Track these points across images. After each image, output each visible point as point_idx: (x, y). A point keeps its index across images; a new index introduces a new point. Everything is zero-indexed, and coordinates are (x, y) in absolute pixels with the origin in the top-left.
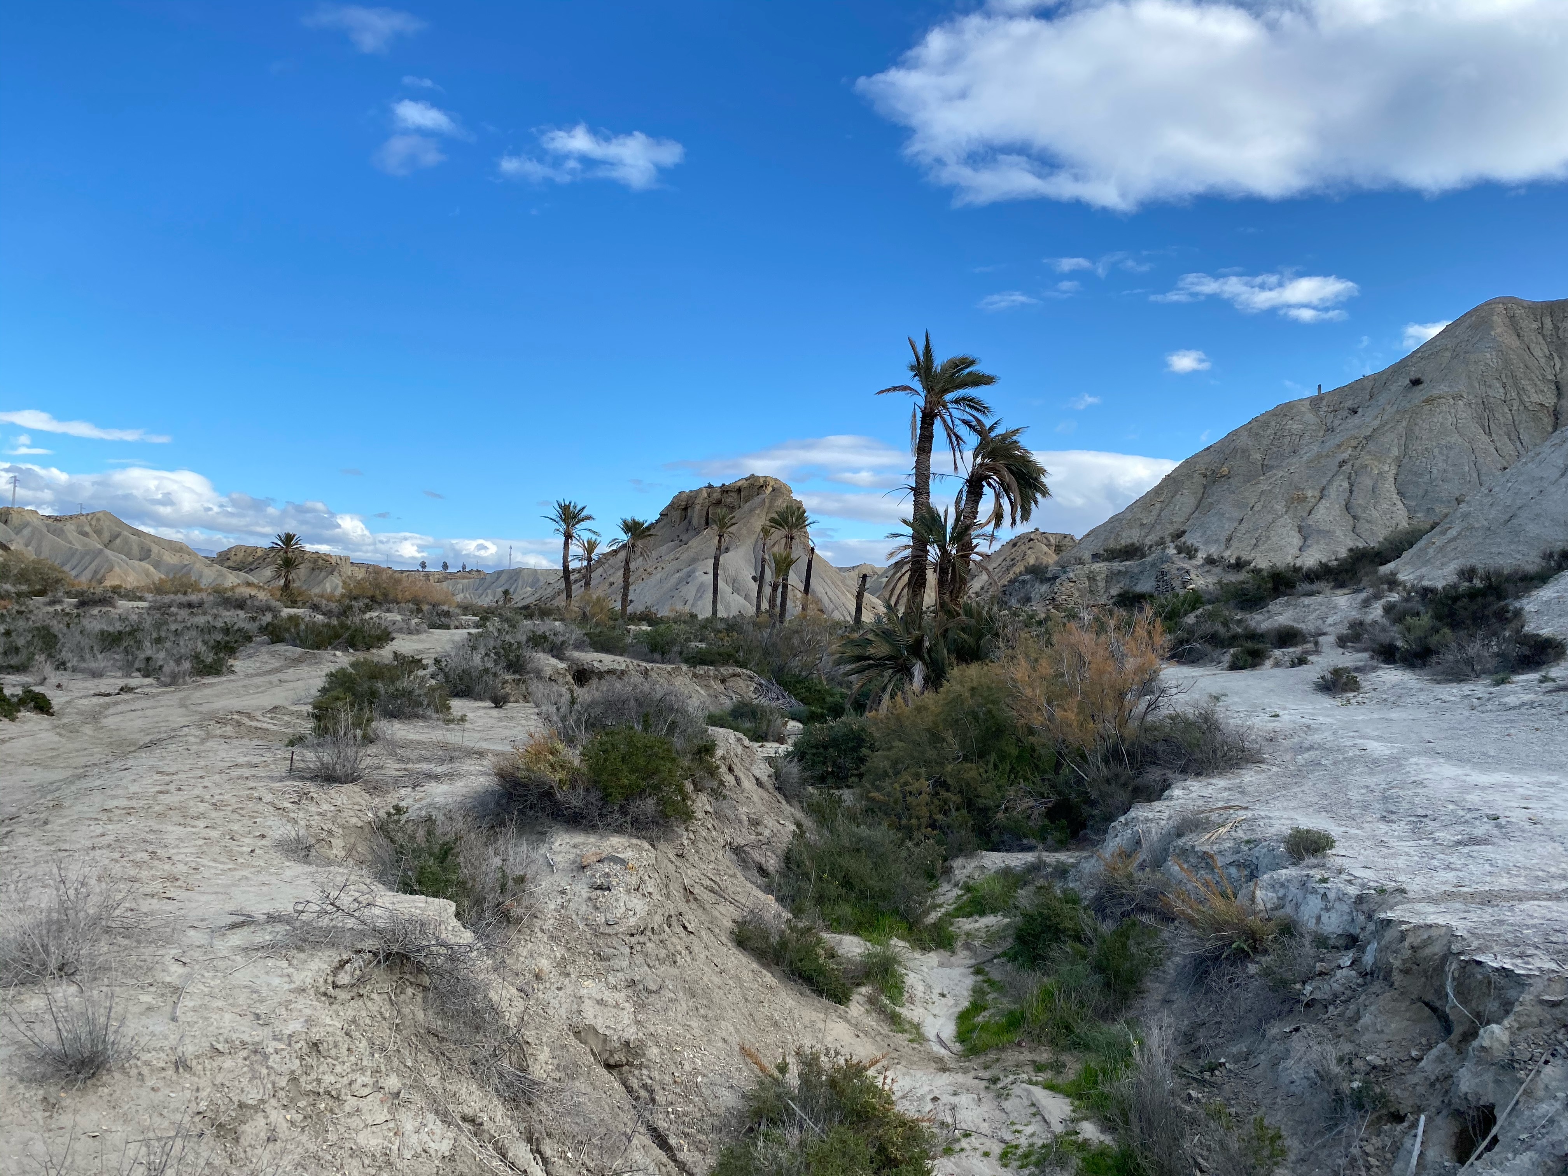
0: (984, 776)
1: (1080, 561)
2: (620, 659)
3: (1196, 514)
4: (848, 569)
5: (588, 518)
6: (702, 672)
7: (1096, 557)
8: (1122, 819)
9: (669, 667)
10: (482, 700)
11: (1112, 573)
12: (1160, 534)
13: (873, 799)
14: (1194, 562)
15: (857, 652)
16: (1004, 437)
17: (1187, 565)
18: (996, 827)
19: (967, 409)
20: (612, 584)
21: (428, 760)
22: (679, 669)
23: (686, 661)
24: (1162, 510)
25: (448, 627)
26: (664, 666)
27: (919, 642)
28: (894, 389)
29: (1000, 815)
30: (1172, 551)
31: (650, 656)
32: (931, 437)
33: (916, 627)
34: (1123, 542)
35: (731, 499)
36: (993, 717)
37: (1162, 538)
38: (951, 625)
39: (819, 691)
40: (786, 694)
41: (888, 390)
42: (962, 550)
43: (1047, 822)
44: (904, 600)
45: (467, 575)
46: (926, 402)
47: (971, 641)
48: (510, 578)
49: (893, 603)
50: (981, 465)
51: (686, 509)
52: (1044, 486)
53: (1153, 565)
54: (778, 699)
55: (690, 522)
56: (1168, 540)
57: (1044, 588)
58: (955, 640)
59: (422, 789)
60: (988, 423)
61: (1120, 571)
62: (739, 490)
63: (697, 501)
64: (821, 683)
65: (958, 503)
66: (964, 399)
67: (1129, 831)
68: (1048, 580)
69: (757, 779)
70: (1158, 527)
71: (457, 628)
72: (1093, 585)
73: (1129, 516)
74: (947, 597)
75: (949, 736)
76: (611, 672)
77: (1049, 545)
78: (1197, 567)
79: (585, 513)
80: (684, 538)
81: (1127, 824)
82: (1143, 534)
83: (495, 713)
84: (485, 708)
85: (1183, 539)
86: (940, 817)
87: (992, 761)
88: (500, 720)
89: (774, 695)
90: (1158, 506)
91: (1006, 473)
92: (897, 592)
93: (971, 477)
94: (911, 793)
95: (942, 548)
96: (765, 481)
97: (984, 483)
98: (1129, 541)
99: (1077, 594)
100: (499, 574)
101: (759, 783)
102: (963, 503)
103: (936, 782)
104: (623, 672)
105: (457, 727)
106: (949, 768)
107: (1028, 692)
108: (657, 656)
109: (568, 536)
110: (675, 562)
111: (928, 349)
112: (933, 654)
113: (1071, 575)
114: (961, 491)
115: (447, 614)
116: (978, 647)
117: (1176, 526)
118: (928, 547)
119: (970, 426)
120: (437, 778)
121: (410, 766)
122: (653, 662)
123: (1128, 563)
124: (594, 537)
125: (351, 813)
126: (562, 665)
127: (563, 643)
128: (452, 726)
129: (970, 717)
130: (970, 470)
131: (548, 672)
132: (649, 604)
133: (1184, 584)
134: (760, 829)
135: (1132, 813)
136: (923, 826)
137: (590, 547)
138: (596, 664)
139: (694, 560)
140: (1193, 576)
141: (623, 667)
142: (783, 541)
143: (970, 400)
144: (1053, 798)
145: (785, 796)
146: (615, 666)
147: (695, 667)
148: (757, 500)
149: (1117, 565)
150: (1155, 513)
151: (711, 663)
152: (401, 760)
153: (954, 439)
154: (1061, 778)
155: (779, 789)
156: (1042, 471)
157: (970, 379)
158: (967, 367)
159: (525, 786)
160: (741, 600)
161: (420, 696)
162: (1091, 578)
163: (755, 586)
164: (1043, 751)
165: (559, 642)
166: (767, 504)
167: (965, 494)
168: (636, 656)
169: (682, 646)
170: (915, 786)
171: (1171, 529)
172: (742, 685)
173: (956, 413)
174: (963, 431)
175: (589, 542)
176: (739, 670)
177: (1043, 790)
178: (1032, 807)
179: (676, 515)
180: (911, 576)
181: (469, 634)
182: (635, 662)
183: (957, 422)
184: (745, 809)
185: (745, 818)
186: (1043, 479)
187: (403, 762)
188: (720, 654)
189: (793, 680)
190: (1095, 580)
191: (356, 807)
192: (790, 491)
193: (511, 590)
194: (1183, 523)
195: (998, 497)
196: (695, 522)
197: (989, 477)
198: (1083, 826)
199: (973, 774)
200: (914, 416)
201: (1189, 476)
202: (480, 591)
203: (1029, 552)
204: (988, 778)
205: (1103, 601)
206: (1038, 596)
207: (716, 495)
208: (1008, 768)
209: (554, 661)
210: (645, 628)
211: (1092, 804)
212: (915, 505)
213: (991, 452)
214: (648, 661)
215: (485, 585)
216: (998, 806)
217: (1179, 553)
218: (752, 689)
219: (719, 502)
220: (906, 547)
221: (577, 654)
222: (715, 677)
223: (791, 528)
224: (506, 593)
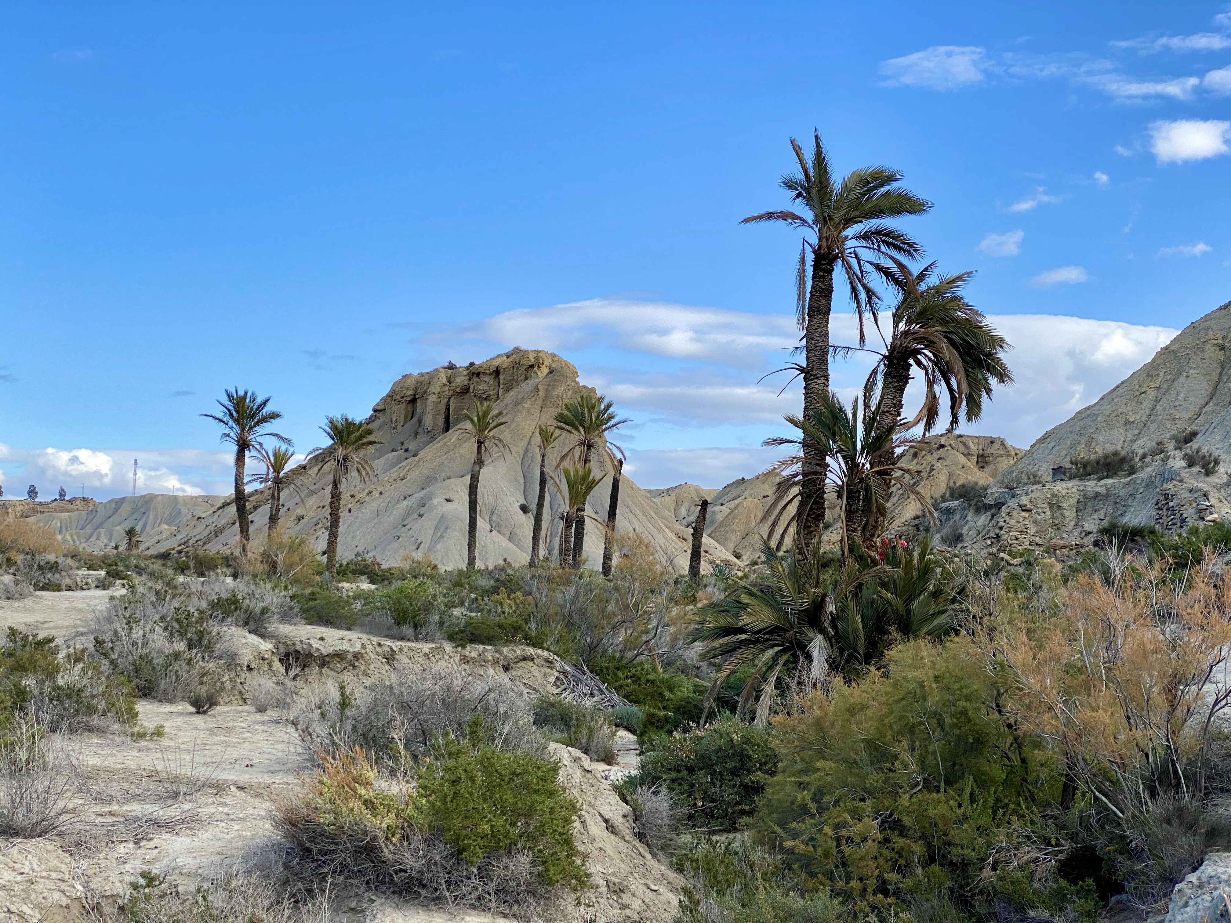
0: (959, 812)
1: (1035, 479)
2: (352, 635)
3: (1211, 406)
4: (660, 493)
5: (274, 416)
6: (474, 654)
7: (1058, 472)
8: (1193, 878)
9: (426, 647)
10: (171, 701)
11: (1086, 497)
12: (1157, 437)
13: (791, 851)
14: (1214, 479)
15: (724, 621)
16: (938, 291)
17: (1204, 484)
18: (981, 892)
19: (883, 248)
20: (300, 518)
21: (136, 797)
22: (441, 649)
23: (451, 638)
24: (1157, 400)
25: (57, 588)
26: (419, 645)
27: (819, 605)
28: (770, 216)
29: (987, 873)
30: (1178, 463)
31: (395, 631)
32: (830, 290)
33: (813, 582)
34: (1100, 452)
35: (484, 385)
36: (969, 721)
37: (1159, 443)
38: (867, 577)
39: (652, 682)
40: (604, 687)
41: (760, 217)
42: (880, 463)
43: (1063, 883)
44: (788, 542)
45: (69, 506)
46: (820, 238)
47: (898, 602)
48: (135, 510)
49: (773, 544)
50: (905, 333)
51: (414, 401)
52: (1002, 365)
53: (1149, 484)
54: (592, 695)
55: (420, 422)
56: (1170, 447)
57: (983, 519)
58: (873, 602)
59: (152, 844)
60: (915, 267)
61: (1097, 495)
62: (497, 372)
63: (432, 389)
64: (654, 669)
65: (868, 389)
66: (878, 232)
67: (1207, 897)
68: (988, 507)
69: (606, 821)
70: (1153, 427)
71: (69, 589)
72: (1057, 514)
73: (1107, 409)
74: (857, 536)
75: (902, 749)
76: (339, 656)
77: (967, 455)
78: (1219, 488)
79: (268, 409)
80: (412, 446)
81: (1201, 886)
82: (1130, 437)
83: (199, 720)
84: (180, 714)
85: (1194, 445)
86: (892, 876)
87: (968, 790)
88: (212, 732)
89: (586, 690)
90: (1152, 394)
91: (944, 345)
92: (779, 530)
93: (893, 349)
94: (850, 840)
95: (850, 461)
96: (537, 358)
97: (911, 361)
98: (1110, 449)
99: (1033, 530)
100: (119, 502)
101: (610, 827)
102: (878, 392)
103: (883, 822)
104: (357, 656)
105: (151, 745)
106: (905, 800)
107: (1032, 681)
108: (408, 630)
109: (243, 446)
110: (400, 483)
111: (820, 159)
112: (840, 625)
113: (1024, 500)
114: (874, 372)
115: (54, 567)
116: (908, 611)
117: (1180, 425)
118: (828, 460)
119: (887, 274)
120: (168, 826)
121: (115, 808)
122: (402, 639)
123: (1110, 481)
124: (284, 447)
125: (50, 885)
126: (266, 646)
127: (264, 611)
128: (143, 743)
129: (934, 722)
130: (889, 341)
131: (246, 657)
132: (360, 549)
133: (1201, 514)
134: (626, 898)
135: (1208, 869)
136: (870, 890)
137: (279, 461)
138: (315, 644)
139: (430, 480)
140: (1213, 501)
141: (358, 647)
142: (577, 452)
143: (887, 235)
144: (1067, 845)
145: (648, 845)
146: (345, 646)
147: (464, 647)
148: (526, 387)
149: (1092, 485)
150: (1147, 404)
151: (488, 640)
152: (99, 799)
153: (863, 295)
154: (1074, 814)
155: (640, 836)
156: (999, 342)
157: (886, 204)
158: (883, 184)
159: (332, 838)
160: (505, 542)
161: (94, 697)
162: (1055, 505)
163: (526, 523)
164: (1044, 774)
165: (258, 610)
166: (541, 393)
167: (880, 377)
168: (373, 629)
169: (442, 614)
170: (858, 828)
171: (1174, 429)
172: (536, 674)
173: (866, 255)
174: (876, 281)
175: (276, 455)
176: (530, 651)
177: (1048, 833)
178: (1036, 860)
179: (399, 411)
180: (801, 503)
181: (112, 598)
182: (375, 640)
183: (868, 268)
184: (599, 868)
185: (602, 883)
186: (1001, 355)
187: (103, 802)
188: (501, 626)
189: (612, 665)
190: (1059, 507)
191: (54, 875)
192: (575, 374)
193: (138, 528)
194: (1192, 421)
195: (931, 384)
196: (428, 421)
197: (918, 351)
198: (1119, 889)
199: (943, 809)
200: (803, 261)
201: (1199, 349)
202: (88, 530)
203: (938, 465)
204: (964, 814)
205: (1074, 540)
206: (973, 533)
207: (461, 380)
208: (991, 800)
209: (254, 639)
210: (366, 586)
211: (1134, 854)
212: (806, 394)
213: (922, 313)
214: (393, 637)
215: (97, 520)
216: (983, 860)
217: (1190, 466)
218: (552, 679)
219: (465, 391)
220: (794, 460)
221: (285, 629)
222: (496, 662)
223: (588, 430)
224: (131, 533)
